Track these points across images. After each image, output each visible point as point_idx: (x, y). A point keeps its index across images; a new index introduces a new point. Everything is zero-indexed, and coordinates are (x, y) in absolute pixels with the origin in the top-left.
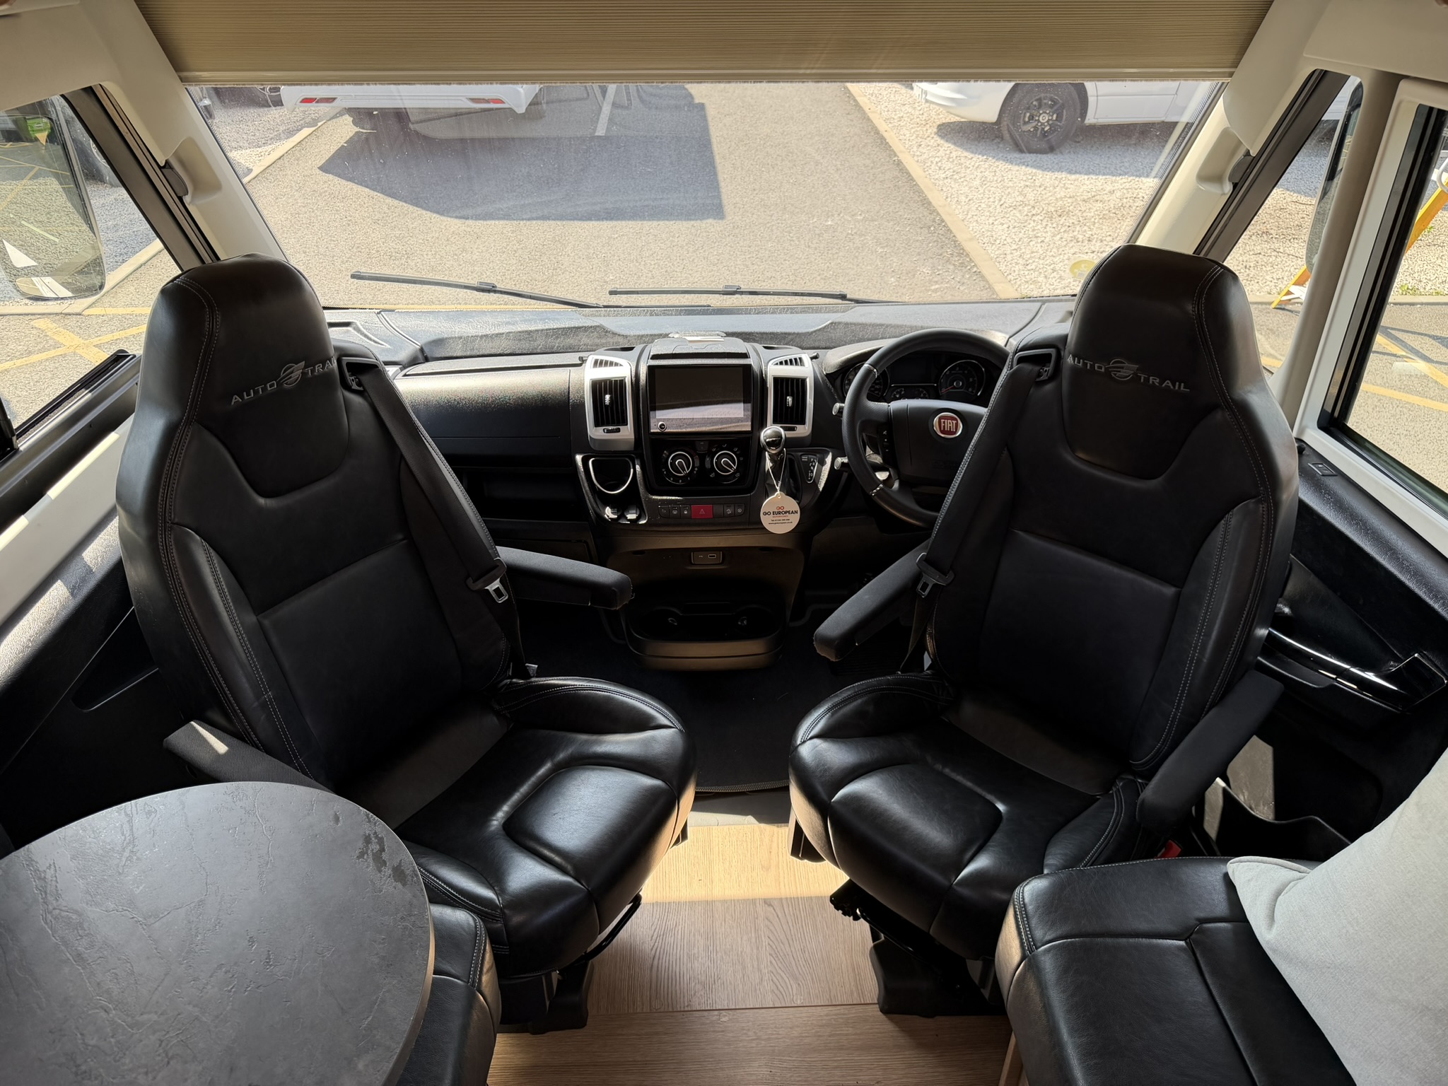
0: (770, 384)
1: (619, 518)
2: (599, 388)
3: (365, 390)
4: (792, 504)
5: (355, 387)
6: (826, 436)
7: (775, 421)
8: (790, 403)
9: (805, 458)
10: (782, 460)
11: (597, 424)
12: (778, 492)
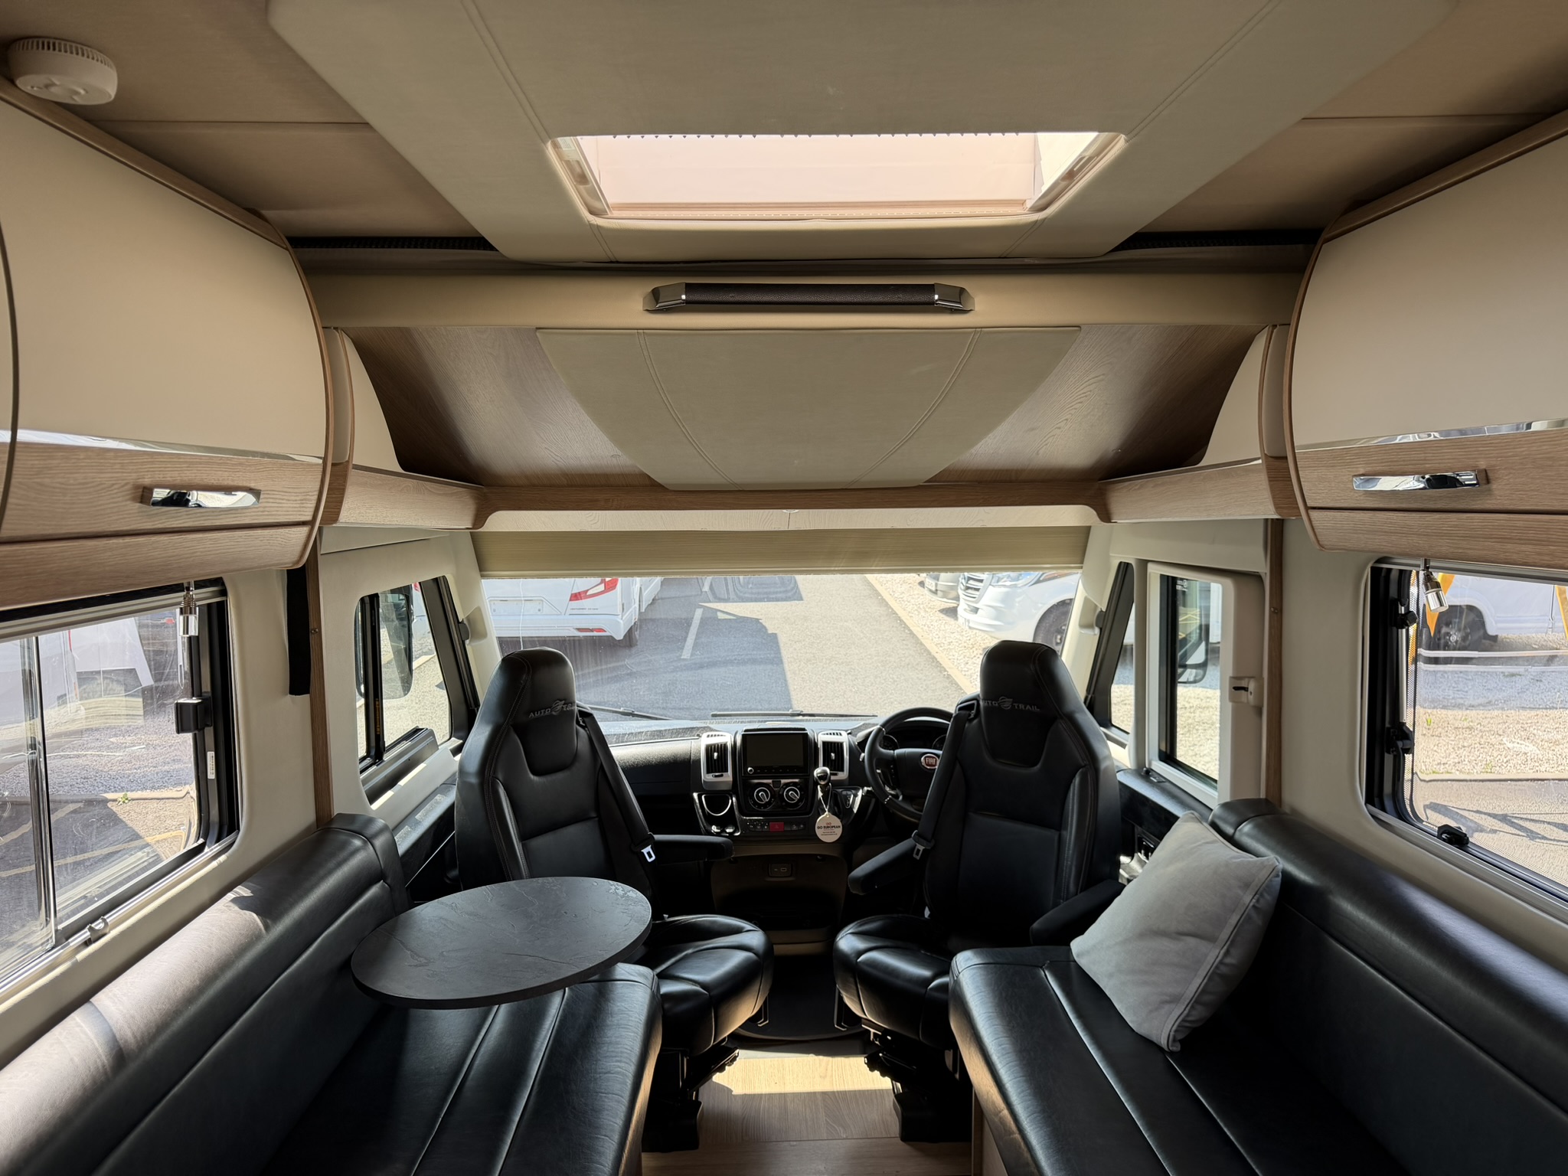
0: (820, 745)
1: (722, 832)
2: (710, 750)
3: (586, 726)
4: (836, 822)
5: (581, 723)
6: (855, 781)
7: (824, 765)
8: (834, 758)
9: (844, 793)
10: (829, 790)
11: (708, 771)
12: (827, 813)
